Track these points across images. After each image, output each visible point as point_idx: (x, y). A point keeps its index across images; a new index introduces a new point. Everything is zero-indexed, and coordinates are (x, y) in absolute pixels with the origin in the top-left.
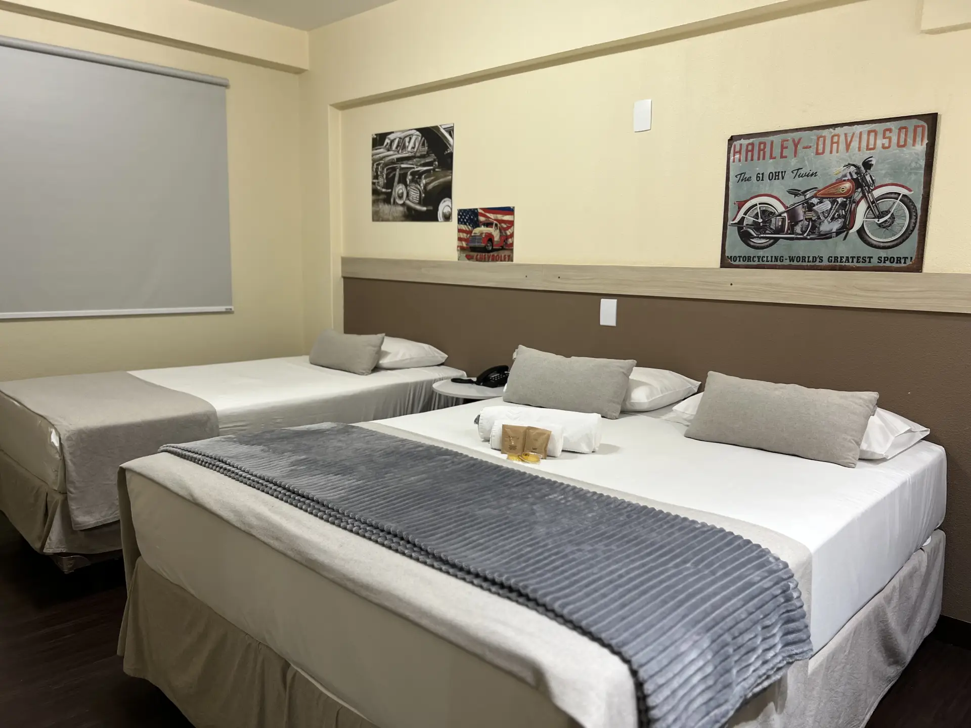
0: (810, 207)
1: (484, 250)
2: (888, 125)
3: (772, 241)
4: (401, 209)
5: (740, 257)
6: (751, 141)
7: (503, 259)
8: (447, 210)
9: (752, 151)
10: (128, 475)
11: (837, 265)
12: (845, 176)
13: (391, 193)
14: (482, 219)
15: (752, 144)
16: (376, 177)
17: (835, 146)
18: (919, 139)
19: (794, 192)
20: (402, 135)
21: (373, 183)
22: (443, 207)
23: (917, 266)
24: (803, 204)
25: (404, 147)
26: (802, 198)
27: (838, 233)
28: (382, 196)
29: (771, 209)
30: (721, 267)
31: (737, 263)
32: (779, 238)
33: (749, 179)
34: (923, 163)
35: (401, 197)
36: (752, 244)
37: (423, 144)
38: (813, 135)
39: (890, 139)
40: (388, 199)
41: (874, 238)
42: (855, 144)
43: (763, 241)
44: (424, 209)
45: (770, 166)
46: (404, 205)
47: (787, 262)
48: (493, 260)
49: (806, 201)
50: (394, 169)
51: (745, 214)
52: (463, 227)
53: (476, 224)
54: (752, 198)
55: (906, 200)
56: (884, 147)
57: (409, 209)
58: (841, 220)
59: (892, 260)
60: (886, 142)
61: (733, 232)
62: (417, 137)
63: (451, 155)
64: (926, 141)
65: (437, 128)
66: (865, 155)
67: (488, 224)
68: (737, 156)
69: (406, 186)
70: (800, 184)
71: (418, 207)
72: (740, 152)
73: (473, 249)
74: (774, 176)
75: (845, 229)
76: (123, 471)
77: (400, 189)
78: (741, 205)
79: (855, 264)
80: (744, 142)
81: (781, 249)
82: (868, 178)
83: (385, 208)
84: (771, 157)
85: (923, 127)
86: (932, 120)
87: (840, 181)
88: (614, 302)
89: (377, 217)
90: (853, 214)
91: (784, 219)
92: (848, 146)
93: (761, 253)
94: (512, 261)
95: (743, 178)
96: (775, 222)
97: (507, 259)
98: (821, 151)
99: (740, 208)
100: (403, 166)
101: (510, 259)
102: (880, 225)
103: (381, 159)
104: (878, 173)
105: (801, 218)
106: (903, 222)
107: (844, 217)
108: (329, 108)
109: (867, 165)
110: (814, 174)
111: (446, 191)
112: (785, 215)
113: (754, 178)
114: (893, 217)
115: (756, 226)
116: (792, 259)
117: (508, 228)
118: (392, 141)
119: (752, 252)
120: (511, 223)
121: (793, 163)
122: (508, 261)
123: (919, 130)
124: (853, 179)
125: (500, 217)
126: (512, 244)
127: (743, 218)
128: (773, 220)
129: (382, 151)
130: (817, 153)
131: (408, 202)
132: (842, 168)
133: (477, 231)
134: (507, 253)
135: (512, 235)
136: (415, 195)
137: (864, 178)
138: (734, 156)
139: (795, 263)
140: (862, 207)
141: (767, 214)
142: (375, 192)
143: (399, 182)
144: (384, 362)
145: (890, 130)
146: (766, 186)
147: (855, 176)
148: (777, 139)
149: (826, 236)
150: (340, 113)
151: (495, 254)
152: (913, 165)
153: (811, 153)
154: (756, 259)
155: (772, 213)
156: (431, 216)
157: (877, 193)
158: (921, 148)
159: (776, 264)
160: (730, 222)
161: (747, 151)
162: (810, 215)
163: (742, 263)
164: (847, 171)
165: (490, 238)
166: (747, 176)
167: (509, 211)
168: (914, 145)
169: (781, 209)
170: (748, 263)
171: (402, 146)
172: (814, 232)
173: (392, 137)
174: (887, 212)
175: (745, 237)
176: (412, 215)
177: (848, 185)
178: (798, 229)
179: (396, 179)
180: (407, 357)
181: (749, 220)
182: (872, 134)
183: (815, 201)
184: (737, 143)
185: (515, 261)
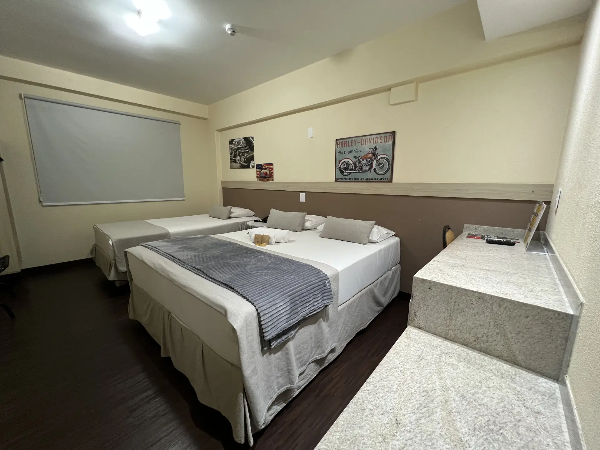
0: (360, 162)
1: (264, 177)
2: (381, 135)
3: (349, 173)
5: (340, 179)
6: (342, 141)
7: (270, 180)
8: (253, 165)
9: (343, 144)
10: (127, 253)
11: (368, 181)
12: (370, 152)
13: (236, 159)
14: (264, 167)
15: (343, 142)
16: (231, 154)
17: (366, 142)
19: (355, 157)
20: (238, 140)
21: (230, 156)
23: (391, 181)
25: (239, 144)
26: (358, 159)
27: (368, 170)
28: (233, 160)
29: (349, 163)
30: (335, 182)
31: (339, 181)
32: (351, 172)
33: (342, 153)
34: (391, 147)
35: (239, 161)
36: (344, 174)
37: (245, 143)
38: (360, 138)
39: (382, 140)
40: (235, 162)
41: (379, 172)
42: (372, 142)
43: (347, 173)
44: (246, 164)
45: (348, 149)
46: (240, 163)
47: (354, 180)
48: (267, 181)
49: (359, 160)
50: (236, 151)
51: (341, 164)
52: (258, 170)
53: (262, 169)
54: (343, 159)
55: (387, 159)
56: (380, 143)
57: (242, 164)
59: (384, 179)
61: (338, 170)
62: (243, 140)
63: (254, 146)
64: (392, 140)
65: (249, 137)
66: (375, 145)
67: (266, 169)
68: (338, 146)
69: (240, 157)
70: (357, 155)
71: (244, 164)
72: (339, 144)
73: (261, 177)
74: (349, 152)
75: (370, 169)
76: (126, 252)
77: (238, 158)
78: (340, 161)
79: (373, 180)
80: (341, 141)
81: (353, 176)
82: (376, 152)
83: (234, 164)
84: (348, 146)
85: (391, 136)
86: (394, 133)
87: (368, 154)
88: (304, 194)
89: (232, 167)
90: (372, 164)
91: (352, 166)
92: (370, 142)
93: (346, 177)
95: (340, 153)
96: (350, 167)
97: (272, 180)
98: (362, 144)
99: (340, 163)
100: (239, 150)
102: (380, 168)
103: (232, 148)
104: (378, 151)
105: (358, 165)
106: (387, 166)
107: (370, 165)
108: (215, 131)
109: (376, 148)
110: (361, 151)
111: (252, 158)
113: (343, 153)
114: (383, 165)
115: (344, 168)
116: (355, 179)
117: (271, 170)
118: (235, 142)
119: (344, 177)
120: (273, 168)
121: (355, 148)
123: (390, 137)
125: (269, 167)
126: (273, 176)
127: (341, 166)
128: (350, 166)
129: (232, 146)
130: (361, 145)
132: (369, 149)
133: (262, 171)
134: (272, 178)
135: (273, 173)
136: (243, 160)
137: (375, 153)
139: (356, 180)
140: (375, 162)
142: (231, 159)
143: (238, 156)
144: (232, 215)
145: (382, 137)
146: (348, 155)
147: (372, 152)
148: (350, 140)
149: (365, 171)
150: (219, 133)
151: (268, 179)
152: (389, 148)
153: (360, 144)
154: (345, 179)
156: (248, 167)
157: (379, 157)
158: (391, 142)
159: (351, 181)
160: (337, 167)
161: (341, 144)
162: (360, 165)
163: (341, 181)
164: (370, 150)
165: (266, 174)
166: (341, 152)
167: (272, 164)
168: (389, 141)
169: (351, 163)
170: (343, 180)
172: (362, 170)
173: (235, 140)
174: (382, 163)
175: (342, 172)
176: (243, 167)
177: (370, 155)
178: (357, 169)
180: (240, 213)
181: (343, 166)
182: (377, 138)
183: (361, 160)
184: (338, 141)
185: (274, 181)
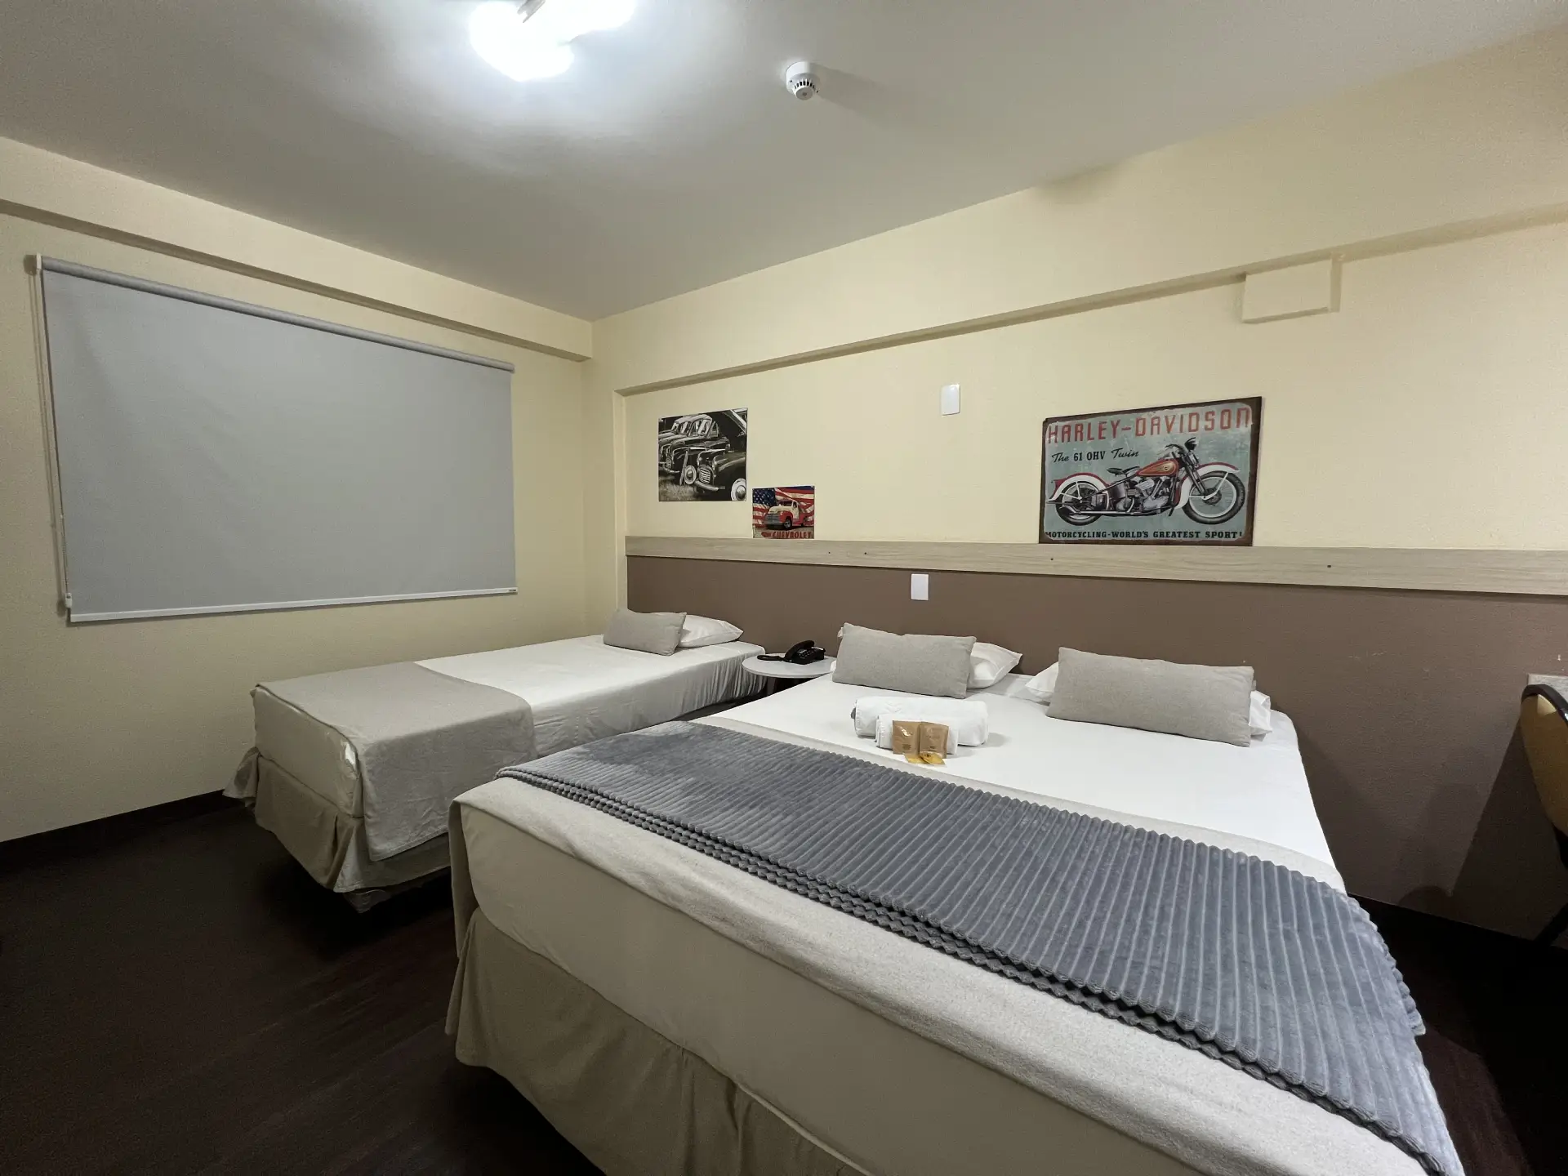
0: (1132, 485)
1: (783, 527)
2: (1210, 408)
3: (1093, 518)
4: (691, 489)
5: (1059, 533)
6: (1067, 423)
7: (802, 536)
8: (740, 490)
9: (1069, 432)
10: (464, 812)
11: (1163, 540)
12: (1168, 456)
13: (680, 474)
14: (779, 498)
15: (1069, 426)
16: (663, 458)
17: (1155, 427)
18: (1243, 421)
19: (1116, 472)
20: (691, 419)
21: (660, 465)
22: (736, 487)
23: (1247, 541)
24: (1125, 482)
25: (694, 430)
26: (1124, 476)
27: (1163, 510)
28: (670, 476)
29: (1090, 487)
30: (1040, 543)
31: (1056, 538)
32: (1099, 515)
33: (1066, 459)
34: (1248, 443)
35: (690, 478)
36: (1071, 520)
37: (715, 428)
38: (1133, 417)
39: (1213, 421)
40: (676, 480)
41: (1201, 514)
42: (1176, 426)
43: (1084, 517)
44: (717, 489)
45: (1089, 447)
46: (693, 485)
47: (1110, 538)
48: (792, 537)
49: (1128, 480)
50: (683, 452)
51: (1064, 491)
52: (759, 506)
53: (773, 503)
54: (1069, 478)
55: (1233, 479)
56: (1206, 428)
57: (699, 489)
58: (1165, 497)
59: (1220, 534)
60: (1209, 424)
61: (1052, 511)
62: (707, 422)
63: (745, 437)
64: (1250, 423)
65: (728, 412)
66: (1188, 436)
67: (787, 503)
68: (1053, 437)
69: (696, 467)
70: (1120, 463)
71: (709, 487)
72: (1056, 433)
73: (770, 527)
74: (1094, 456)
75: (1170, 505)
76: (457, 806)
77: (689, 470)
78: (1058, 483)
79: (1182, 539)
80: (1061, 424)
81: (1105, 524)
82: (1192, 458)
83: (672, 489)
84: (1089, 438)
85: (1247, 412)
86: (1256, 404)
87: (1163, 461)
88: (925, 577)
89: (664, 497)
90: (1177, 492)
91: (1105, 498)
92: (1169, 428)
93: (1082, 529)
94: (813, 538)
95: (1060, 458)
96: (1096, 500)
97: (807, 536)
98: (1141, 431)
99: (1057, 487)
100: (692, 448)
101: (811, 535)
102: (1206, 502)
103: (670, 442)
104: (1199, 454)
105: (1124, 495)
106: (1231, 497)
107: (1169, 494)
108: (615, 396)
109: (1190, 445)
110: (1135, 454)
111: (740, 471)
112: (1106, 492)
113: (1072, 458)
114: (1219, 494)
115: (1075, 503)
116: (1115, 534)
117: (810, 505)
118: (681, 425)
119: (1072, 528)
120: (812, 502)
121: (1112, 443)
122: (809, 538)
123: (1243, 414)
124: (1177, 459)
125: (798, 496)
126: (812, 522)
127: (1061, 496)
128: (1094, 497)
129: (669, 435)
130: (1137, 434)
131: (698, 483)
132: (1164, 448)
133: (774, 509)
134: (807, 530)
135: (812, 513)
136: (705, 476)
137: (1187, 458)
138: (1050, 437)
139: (1119, 538)
140: (1186, 486)
141: (1087, 492)
142: (662, 473)
143: (688, 464)
144: (686, 641)
145: (1213, 413)
146: (1084, 466)
147: (1178, 456)
148: (1094, 422)
149: (1152, 512)
150: (624, 399)
151: (794, 531)
152: (1239, 445)
153: (1132, 433)
154: (1077, 535)
155: (1093, 491)
156: (725, 496)
157: (1202, 472)
158: (1246, 429)
159: (1099, 539)
160: (1047, 500)
161: (1063, 433)
162: (1132, 492)
163: (1062, 538)
164: (1170, 451)
165: (789, 516)
166: (1064, 456)
167: (809, 490)
168: (1238, 426)
169: (1101, 487)
170: (1069, 539)
171: (691, 428)
172: (1137, 507)
173: (680, 421)
174: (1213, 490)
175: (1064, 514)
176: (702, 495)
177: (1171, 465)
178: (1120, 506)
179: (686, 460)
180: (706, 634)
181: (1068, 497)
182: (1194, 419)
183: (1137, 479)
184: (1053, 425)
185: (816, 538)
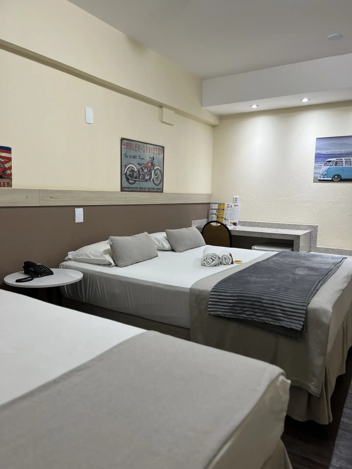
0: (143, 170)
2: (157, 147)
3: (134, 181)
5: (126, 187)
6: (127, 141)
7: (2, 185)
9: (128, 146)
11: (149, 191)
12: (149, 161)
15: (128, 143)
17: (147, 150)
19: (139, 164)
23: (162, 191)
24: (141, 169)
26: (141, 167)
27: (149, 180)
29: (134, 170)
30: (121, 191)
31: (125, 190)
32: (136, 181)
33: (127, 157)
34: (162, 161)
36: (129, 182)
38: (143, 145)
42: (151, 151)
43: (132, 181)
45: (133, 153)
47: (139, 190)
51: (127, 170)
54: (129, 164)
55: (160, 171)
58: (149, 176)
59: (158, 189)
60: (156, 153)
61: (124, 176)
64: (163, 154)
66: (153, 155)
68: (124, 146)
70: (140, 161)
74: (134, 157)
78: (126, 166)
79: (153, 190)
81: (137, 184)
82: (154, 163)
84: (133, 150)
86: (164, 148)
88: (81, 210)
90: (151, 174)
93: (132, 186)
94: (11, 187)
96: (135, 175)
97: (6, 185)
98: (144, 151)
99: (125, 168)
101: (9, 185)
105: (141, 174)
106: (160, 178)
109: (153, 159)
110: (143, 159)
112: (137, 172)
113: (129, 157)
114: (158, 176)
115: (130, 175)
116: (140, 188)
117: (8, 162)
119: (129, 185)
120: (10, 159)
121: (138, 153)
123: (162, 150)
125: (0, 154)
126: (11, 175)
127: (126, 172)
132: (148, 158)
134: (6, 181)
135: (10, 168)
139: (141, 190)
140: (153, 172)
141: (133, 171)
146: (132, 160)
147: (151, 162)
149: (146, 181)
153: (142, 151)
154: (131, 188)
155: (134, 171)
157: (155, 168)
158: (162, 156)
159: (136, 190)
160: (123, 173)
162: (143, 173)
163: (127, 190)
166: (127, 155)
167: (8, 149)
168: (161, 154)
169: (136, 170)
170: (129, 190)
172: (144, 179)
174: (157, 174)
175: (128, 179)
177: (150, 164)
178: (140, 178)
181: (128, 173)
182: (154, 149)
183: (144, 168)
185: (14, 187)
